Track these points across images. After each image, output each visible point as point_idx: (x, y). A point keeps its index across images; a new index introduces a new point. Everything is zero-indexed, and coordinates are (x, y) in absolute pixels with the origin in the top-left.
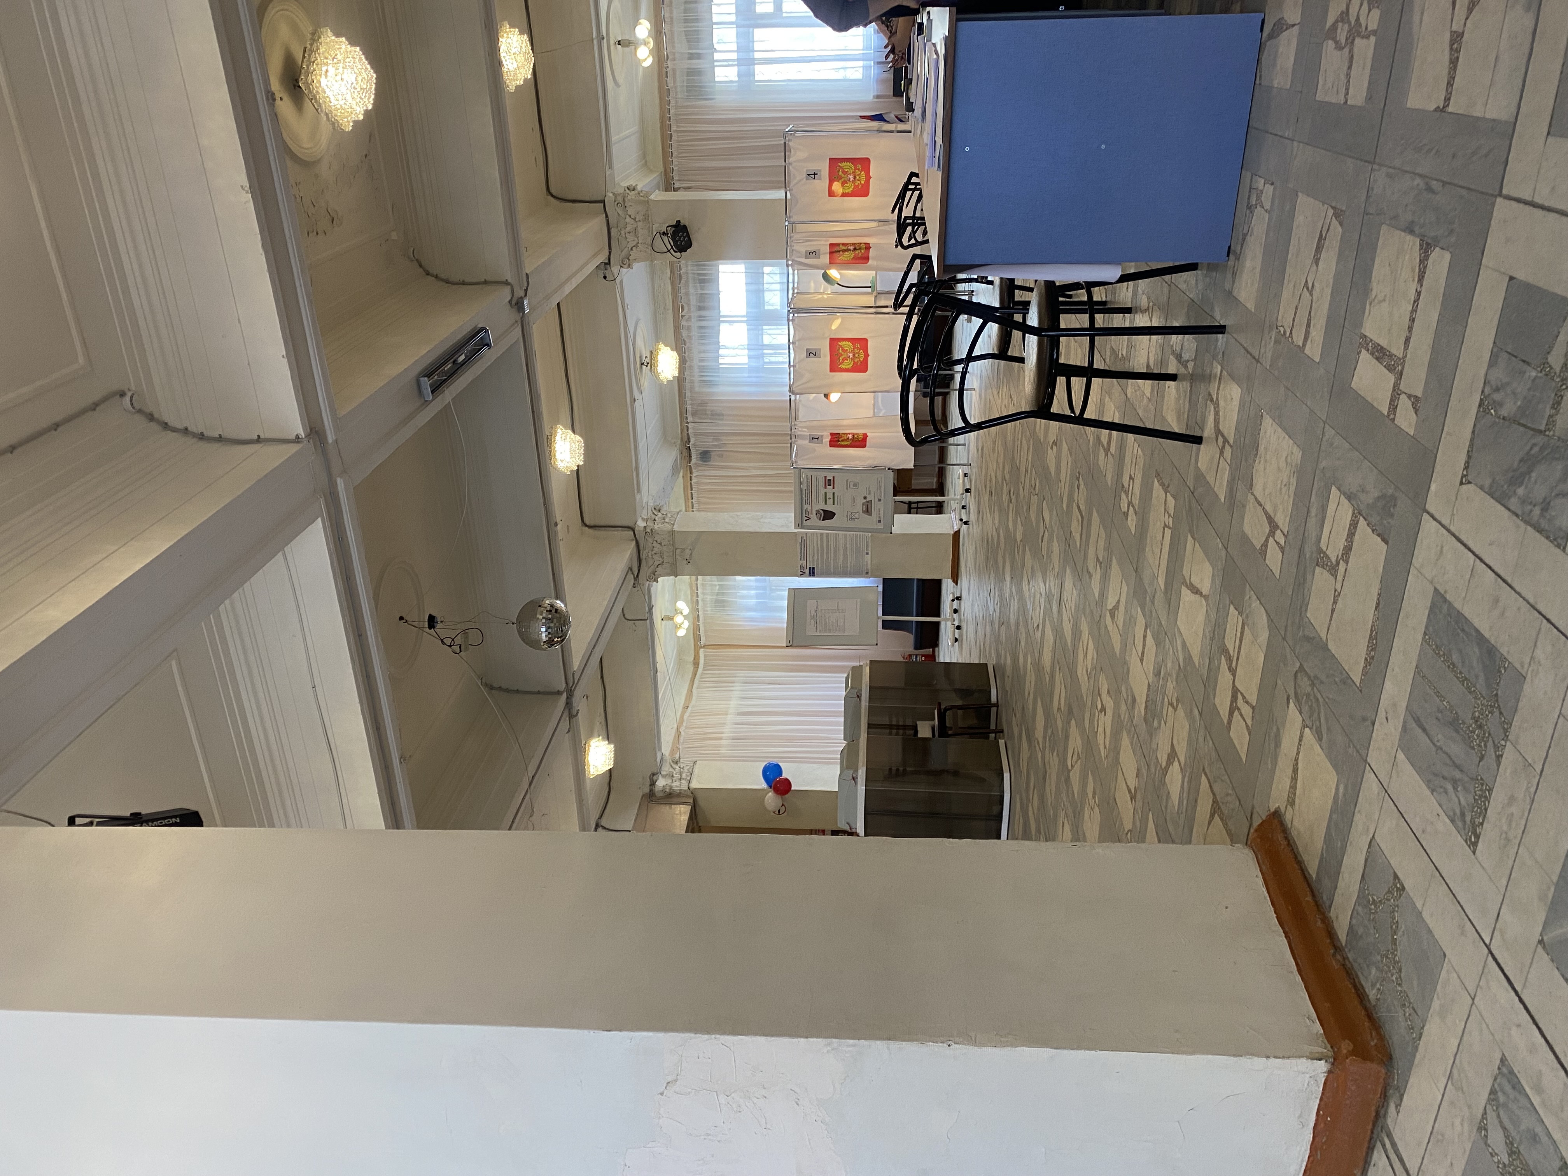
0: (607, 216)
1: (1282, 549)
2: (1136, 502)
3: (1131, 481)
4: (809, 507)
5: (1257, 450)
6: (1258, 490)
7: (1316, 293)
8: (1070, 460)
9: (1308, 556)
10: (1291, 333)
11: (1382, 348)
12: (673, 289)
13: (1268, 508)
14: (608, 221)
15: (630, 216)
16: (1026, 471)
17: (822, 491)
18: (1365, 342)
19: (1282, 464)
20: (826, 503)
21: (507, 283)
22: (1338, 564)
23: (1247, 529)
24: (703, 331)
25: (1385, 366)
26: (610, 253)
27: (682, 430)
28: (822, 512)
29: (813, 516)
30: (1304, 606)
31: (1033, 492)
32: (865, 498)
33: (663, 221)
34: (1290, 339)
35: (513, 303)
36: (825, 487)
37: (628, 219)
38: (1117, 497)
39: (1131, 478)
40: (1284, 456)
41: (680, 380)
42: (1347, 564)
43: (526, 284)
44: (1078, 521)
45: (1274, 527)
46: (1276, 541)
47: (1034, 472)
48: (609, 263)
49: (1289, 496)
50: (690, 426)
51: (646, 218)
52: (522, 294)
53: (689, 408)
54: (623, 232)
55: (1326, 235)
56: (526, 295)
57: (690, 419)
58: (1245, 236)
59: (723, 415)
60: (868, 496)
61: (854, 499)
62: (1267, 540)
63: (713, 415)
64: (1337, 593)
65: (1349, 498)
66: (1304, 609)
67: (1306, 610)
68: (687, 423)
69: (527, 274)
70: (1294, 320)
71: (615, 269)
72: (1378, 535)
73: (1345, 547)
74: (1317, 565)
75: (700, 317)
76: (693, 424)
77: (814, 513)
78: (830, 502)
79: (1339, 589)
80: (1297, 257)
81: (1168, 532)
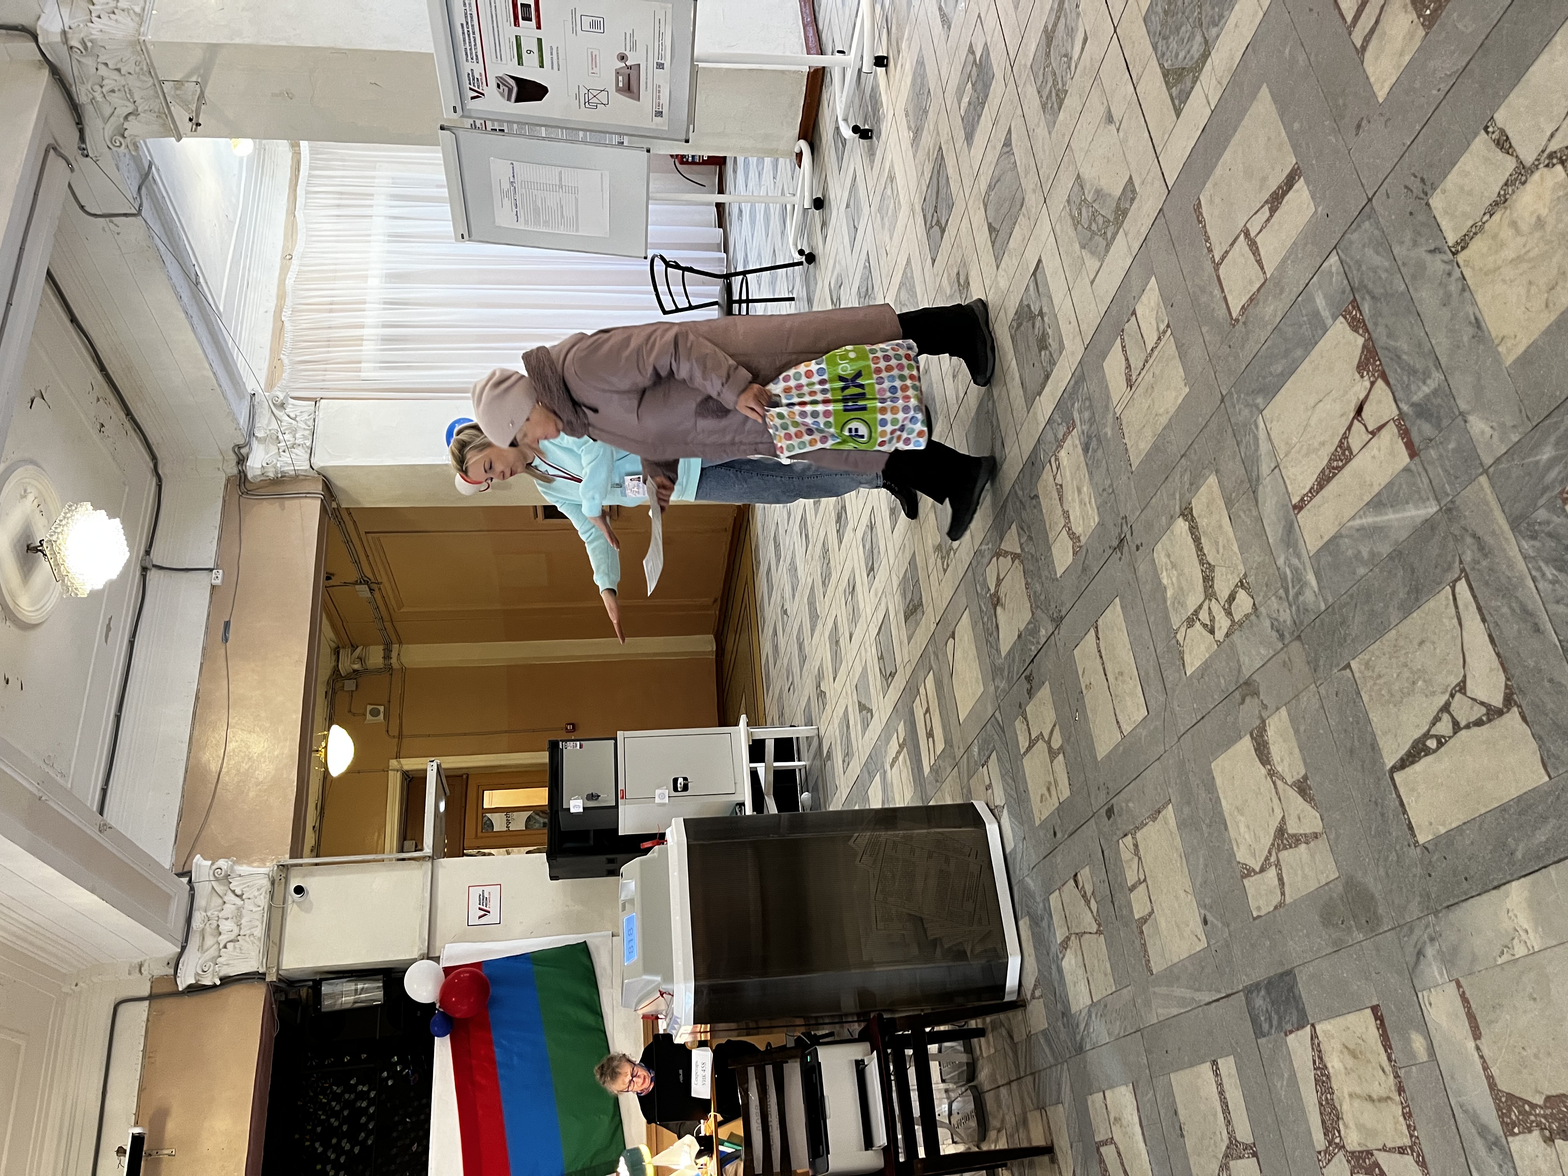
4: (478, 69)
17: (509, 31)
20: (520, 62)
28: (512, 83)
29: (491, 90)
32: (623, 58)
36: (516, 23)
60: (627, 53)
61: (593, 58)
77: (493, 83)
78: (531, 60)
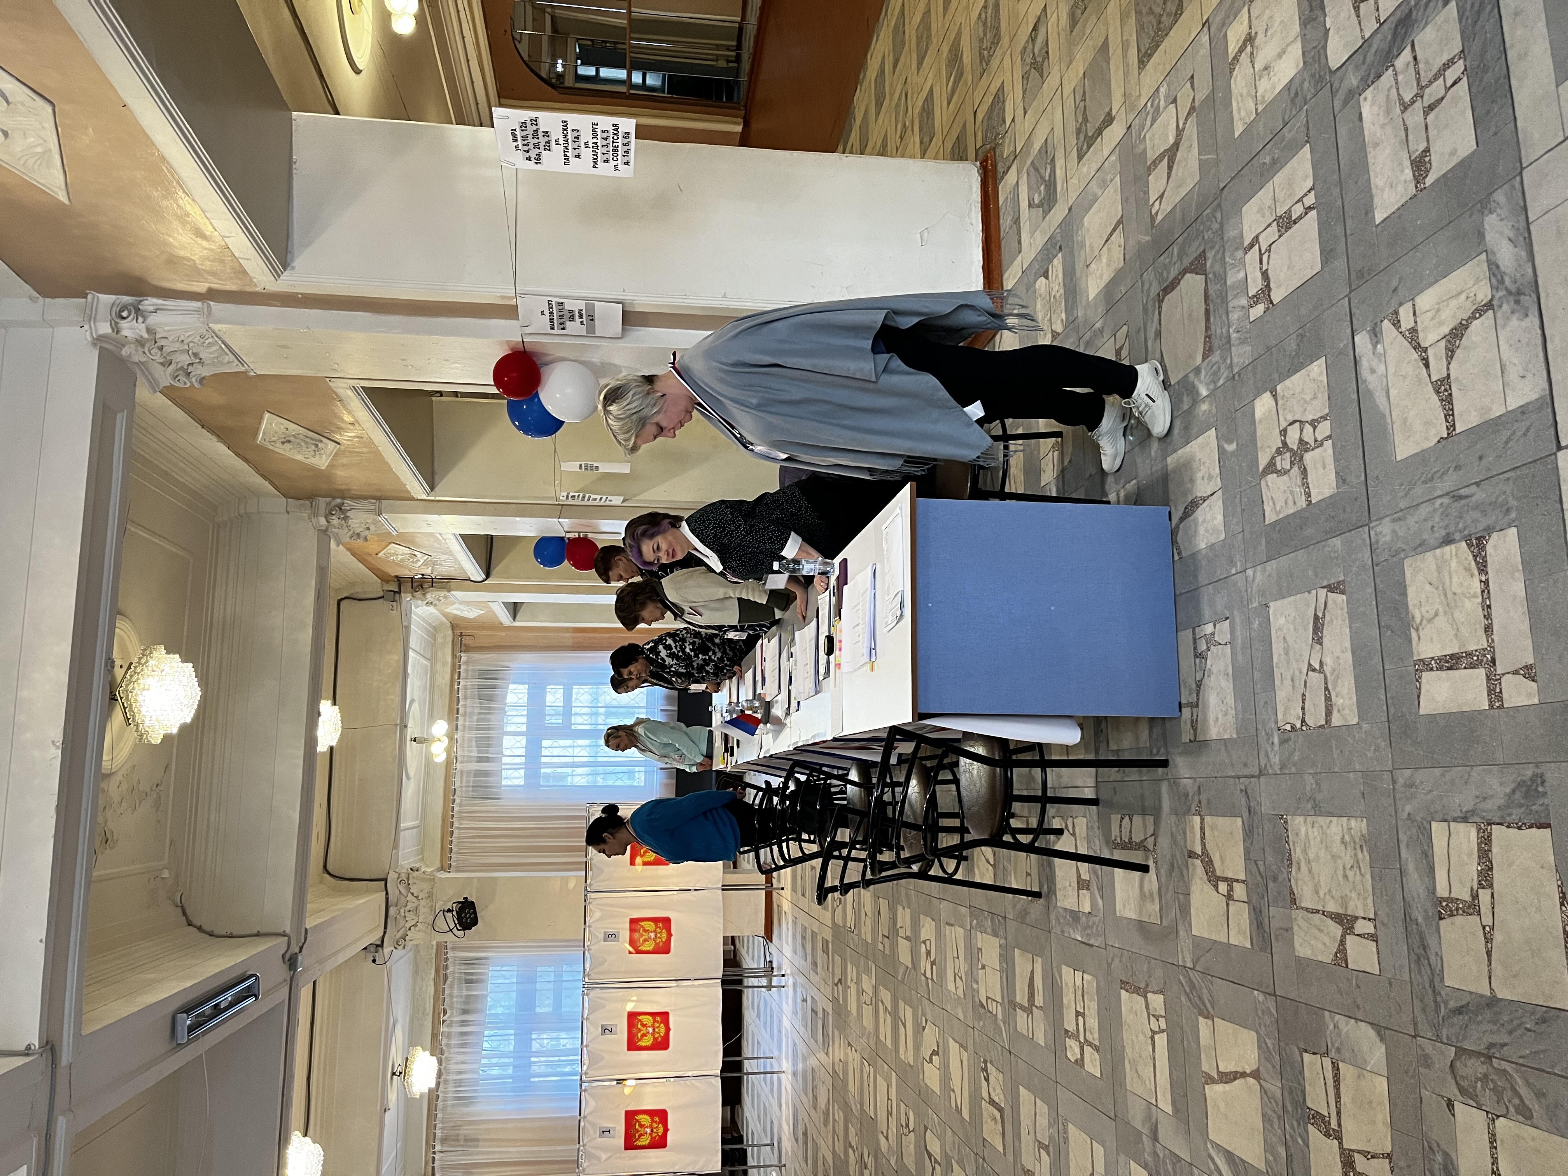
0: (387, 894)
1: (1374, 938)
2: (1094, 1037)
3: (1080, 1018)
5: (1290, 859)
6: (1307, 899)
7: (1327, 669)
8: (965, 1055)
9: (1420, 920)
10: (1303, 721)
11: (1452, 656)
12: (436, 991)
13: (1332, 907)
14: (387, 899)
15: (412, 894)
16: (889, 1113)
18: (1425, 665)
19: (1337, 847)
21: (284, 935)
22: (1475, 896)
23: (1303, 950)
24: (465, 1038)
25: (1465, 668)
26: (385, 932)
27: (426, 1163)
30: (1436, 975)
31: (906, 1131)
33: (450, 898)
34: (1304, 728)
35: (287, 957)
37: (410, 898)
38: (1057, 1049)
39: (1078, 1014)
40: (1338, 838)
41: (433, 1096)
42: (1491, 886)
43: (303, 941)
44: (995, 1119)
45: (1346, 922)
46: (1358, 935)
47: (902, 1105)
48: (381, 945)
49: (1362, 875)
50: (437, 1156)
51: (430, 896)
52: (297, 950)
53: (439, 1133)
54: (402, 911)
55: (1324, 613)
56: (300, 952)
57: (438, 1148)
58: (1199, 684)
59: (478, 1140)
62: (1342, 942)
63: (466, 1140)
64: (1487, 928)
65: (1465, 820)
66: (1437, 979)
67: (1442, 980)
68: (434, 1153)
69: (306, 929)
70: (1303, 708)
71: (387, 950)
72: (1531, 827)
73: (1480, 873)
74: (1441, 919)
75: (463, 1021)
76: (441, 1154)
79: (1487, 920)
80: (1287, 654)
81: (1161, 1040)
